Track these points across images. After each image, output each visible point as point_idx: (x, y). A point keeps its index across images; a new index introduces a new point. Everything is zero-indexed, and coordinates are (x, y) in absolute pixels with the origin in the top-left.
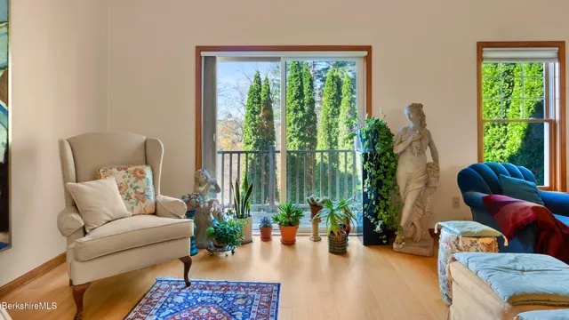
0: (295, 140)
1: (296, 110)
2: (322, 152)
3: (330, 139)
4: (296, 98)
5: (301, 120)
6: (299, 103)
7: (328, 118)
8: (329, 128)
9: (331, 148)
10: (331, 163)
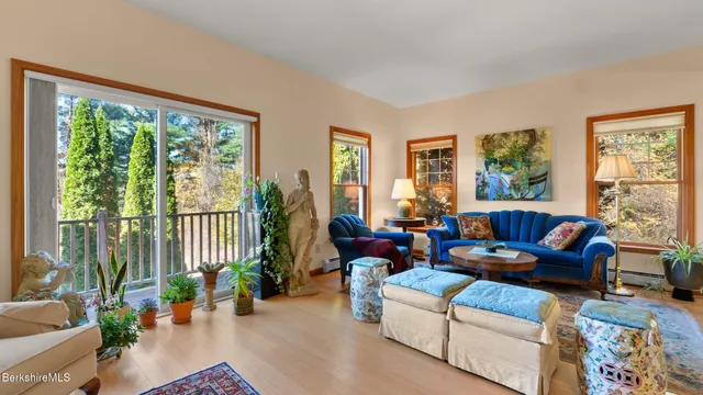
0: (88, 206)
1: (87, 167)
2: (129, 219)
3: (142, 203)
4: (88, 151)
5: (97, 179)
6: (93, 158)
7: (139, 179)
8: (141, 190)
9: (145, 214)
10: (143, 229)
